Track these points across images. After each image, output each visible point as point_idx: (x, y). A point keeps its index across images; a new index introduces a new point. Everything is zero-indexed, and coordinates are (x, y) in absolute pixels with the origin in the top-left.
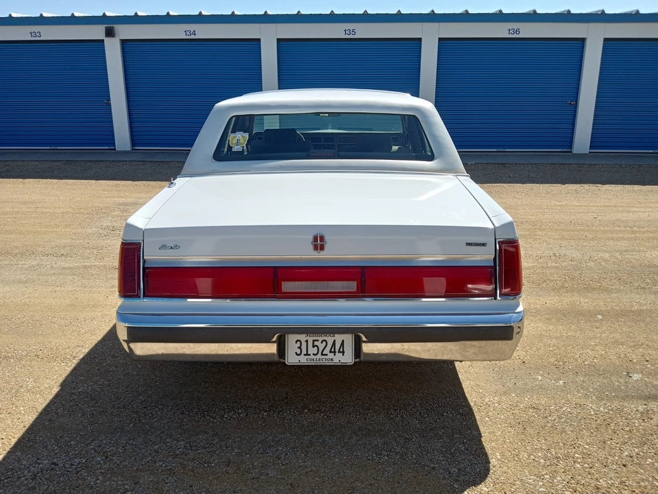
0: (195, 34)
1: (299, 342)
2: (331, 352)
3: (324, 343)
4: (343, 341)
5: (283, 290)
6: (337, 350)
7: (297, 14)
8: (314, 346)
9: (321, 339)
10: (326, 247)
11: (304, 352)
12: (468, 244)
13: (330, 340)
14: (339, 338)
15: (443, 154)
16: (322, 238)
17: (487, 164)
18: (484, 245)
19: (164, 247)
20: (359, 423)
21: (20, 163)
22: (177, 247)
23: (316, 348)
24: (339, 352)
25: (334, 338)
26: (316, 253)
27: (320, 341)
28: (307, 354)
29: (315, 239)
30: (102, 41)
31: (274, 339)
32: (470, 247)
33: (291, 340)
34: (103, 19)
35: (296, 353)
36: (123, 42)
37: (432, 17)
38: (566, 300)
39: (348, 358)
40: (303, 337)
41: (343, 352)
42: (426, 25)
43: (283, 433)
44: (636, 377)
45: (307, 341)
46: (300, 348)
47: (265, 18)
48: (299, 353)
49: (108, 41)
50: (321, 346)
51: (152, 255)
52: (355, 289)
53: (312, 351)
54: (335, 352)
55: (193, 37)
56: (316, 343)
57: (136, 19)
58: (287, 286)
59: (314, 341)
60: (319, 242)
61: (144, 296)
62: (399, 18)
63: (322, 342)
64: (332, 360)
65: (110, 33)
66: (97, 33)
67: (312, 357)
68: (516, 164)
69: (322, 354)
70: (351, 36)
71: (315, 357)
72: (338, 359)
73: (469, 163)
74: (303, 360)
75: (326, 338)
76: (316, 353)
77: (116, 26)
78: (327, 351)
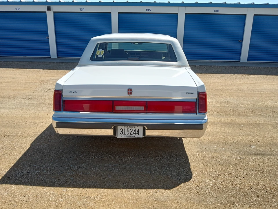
0: (84, 10)
1: (122, 129)
2: (134, 133)
3: (131, 130)
4: (138, 129)
5: (116, 110)
6: (136, 133)
7: (127, 2)
8: (127, 131)
9: (130, 128)
10: (133, 93)
11: (124, 133)
12: (187, 93)
13: (134, 129)
14: (137, 128)
15: (180, 59)
16: (131, 90)
17: (204, 66)
19: (71, 92)
20: (144, 161)
21: (11, 62)
22: (75, 92)
23: (128, 132)
24: (137, 133)
25: (135, 128)
26: (129, 95)
27: (130, 129)
28: (125, 134)
29: (129, 90)
30: (46, 12)
31: (112, 128)
33: (119, 128)
34: (46, 3)
35: (121, 133)
36: (54, 12)
37: (183, 4)
38: (230, 119)
39: (140, 136)
40: (123, 127)
41: (138, 133)
42: (180, 7)
43: (115, 164)
44: (253, 147)
45: (125, 129)
46: (122, 131)
47: (113, 4)
48: (122, 133)
49: (48, 12)
50: (130, 131)
51: (66, 95)
52: (143, 110)
54: (135, 133)
56: (128, 130)
57: (60, 3)
58: (118, 108)
59: (127, 129)
60: (130, 91)
61: (63, 111)
62: (169, 4)
63: (130, 130)
64: (134, 136)
65: (49, 9)
66: (43, 9)
67: (127, 135)
68: (216, 66)
69: (130, 134)
70: (149, 12)
71: (128, 135)
72: (136, 136)
73: (197, 65)
74: (123, 136)
75: (132, 128)
76: (128, 134)
77: (51, 6)
78: (132, 133)
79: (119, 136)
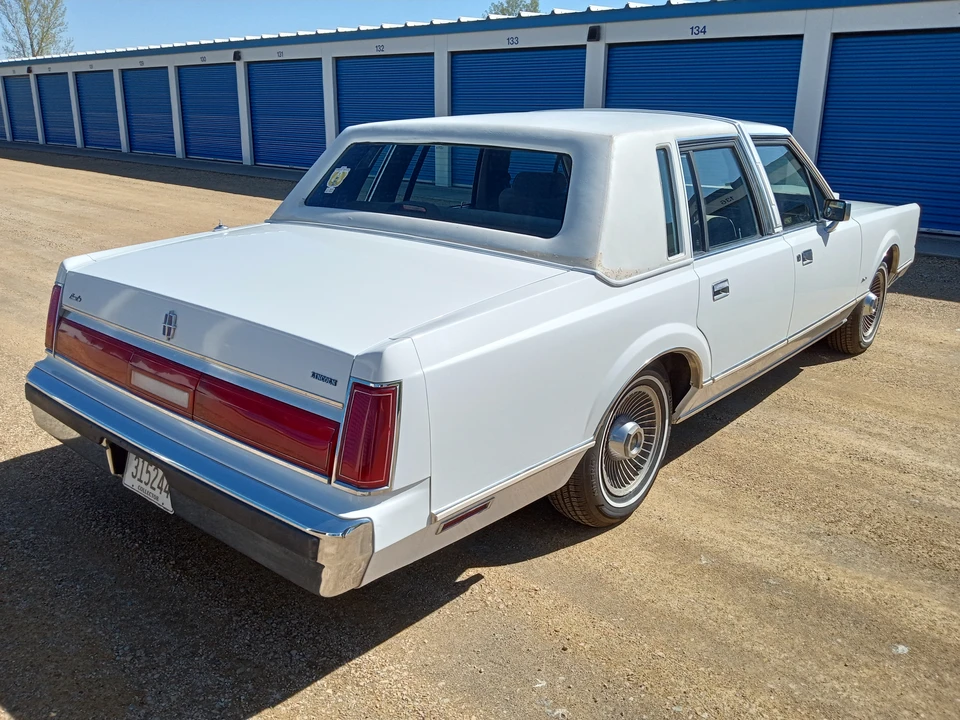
0: (705, 32)
1: (137, 460)
2: (158, 487)
5: (133, 382)
6: (165, 487)
8: (147, 472)
11: (138, 476)
12: (314, 375)
18: (333, 382)
19: (73, 296)
22: (79, 299)
23: (148, 475)
24: (166, 490)
26: (166, 339)
28: (140, 480)
30: (584, 47)
32: (315, 380)
34: (587, 16)
35: (133, 474)
36: (611, 47)
41: (169, 493)
46: (136, 468)
50: (153, 475)
52: (187, 405)
53: (145, 478)
54: (161, 489)
55: (701, 36)
56: (149, 468)
57: (627, 14)
60: (167, 323)
61: (55, 353)
63: (154, 470)
64: (157, 498)
65: (594, 35)
66: (577, 35)
67: (143, 485)
69: (152, 487)
71: (146, 487)
72: (162, 500)
74: (136, 486)
76: (147, 482)
77: (604, 26)
78: (155, 485)
79: (129, 481)
